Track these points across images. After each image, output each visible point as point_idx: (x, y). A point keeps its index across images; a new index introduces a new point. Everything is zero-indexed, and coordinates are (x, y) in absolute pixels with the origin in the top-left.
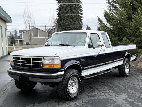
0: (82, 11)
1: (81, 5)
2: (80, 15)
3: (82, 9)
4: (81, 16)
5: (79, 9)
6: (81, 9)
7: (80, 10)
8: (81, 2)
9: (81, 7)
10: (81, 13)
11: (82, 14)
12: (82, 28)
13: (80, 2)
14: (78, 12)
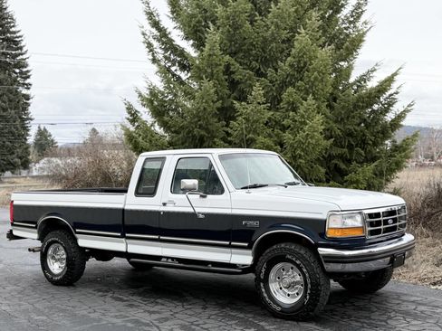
0: (28, 77)
1: (24, 57)
2: (21, 88)
3: (28, 71)
4: (24, 91)
5: (17, 71)
6: (24, 70)
7: (21, 73)
8: (24, 49)
9: (26, 66)
10: (27, 82)
11: (28, 86)
12: (28, 130)
13: (21, 48)
14: (15, 81)
